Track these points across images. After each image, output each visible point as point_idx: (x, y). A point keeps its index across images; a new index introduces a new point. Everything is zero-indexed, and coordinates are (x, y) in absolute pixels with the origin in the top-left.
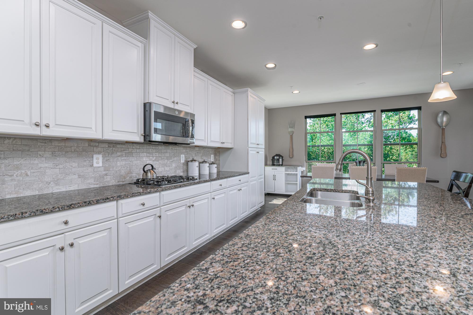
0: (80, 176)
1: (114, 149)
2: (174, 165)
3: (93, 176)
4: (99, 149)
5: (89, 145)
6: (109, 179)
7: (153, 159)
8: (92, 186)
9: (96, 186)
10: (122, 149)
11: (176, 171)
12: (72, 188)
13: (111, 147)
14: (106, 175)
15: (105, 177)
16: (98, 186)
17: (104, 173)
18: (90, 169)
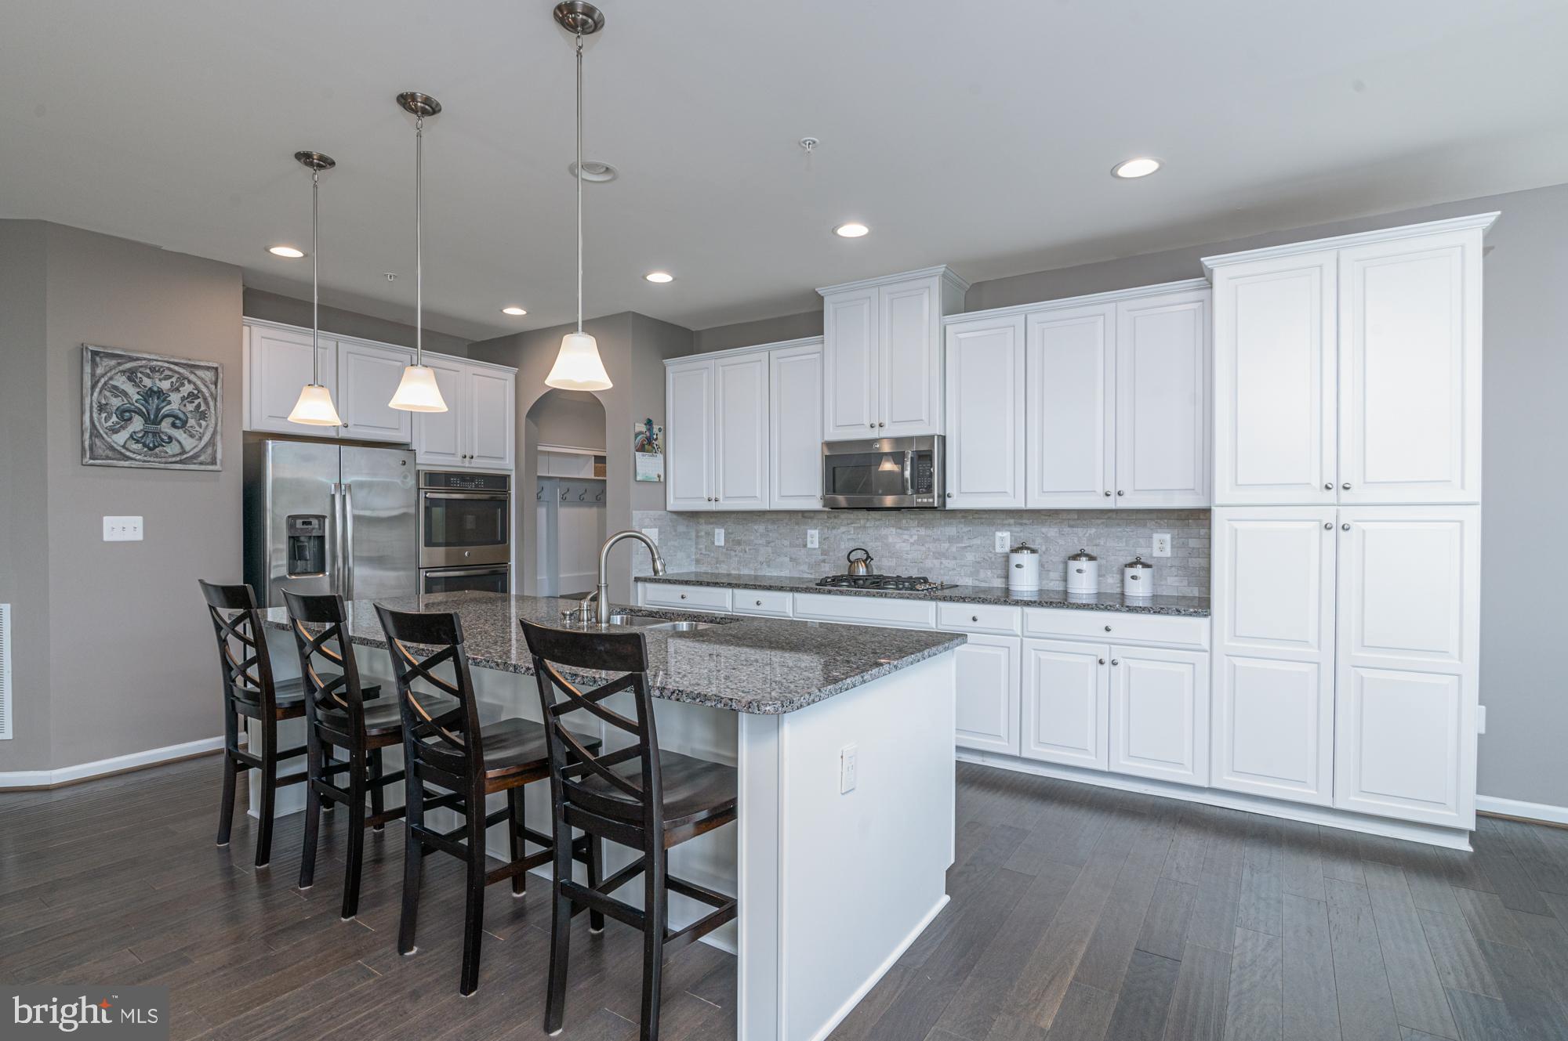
0: (791, 559)
1: (836, 521)
2: (970, 557)
3: (807, 560)
4: (815, 521)
5: (803, 517)
6: (827, 569)
7: (912, 540)
8: (805, 576)
9: (809, 576)
10: (849, 522)
11: (978, 572)
12: (783, 574)
13: (831, 518)
14: (824, 561)
15: (823, 564)
16: (813, 577)
17: (821, 558)
18: (803, 551)
